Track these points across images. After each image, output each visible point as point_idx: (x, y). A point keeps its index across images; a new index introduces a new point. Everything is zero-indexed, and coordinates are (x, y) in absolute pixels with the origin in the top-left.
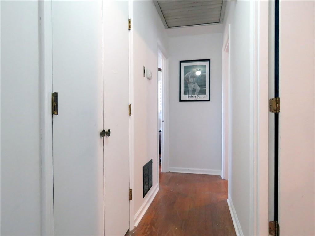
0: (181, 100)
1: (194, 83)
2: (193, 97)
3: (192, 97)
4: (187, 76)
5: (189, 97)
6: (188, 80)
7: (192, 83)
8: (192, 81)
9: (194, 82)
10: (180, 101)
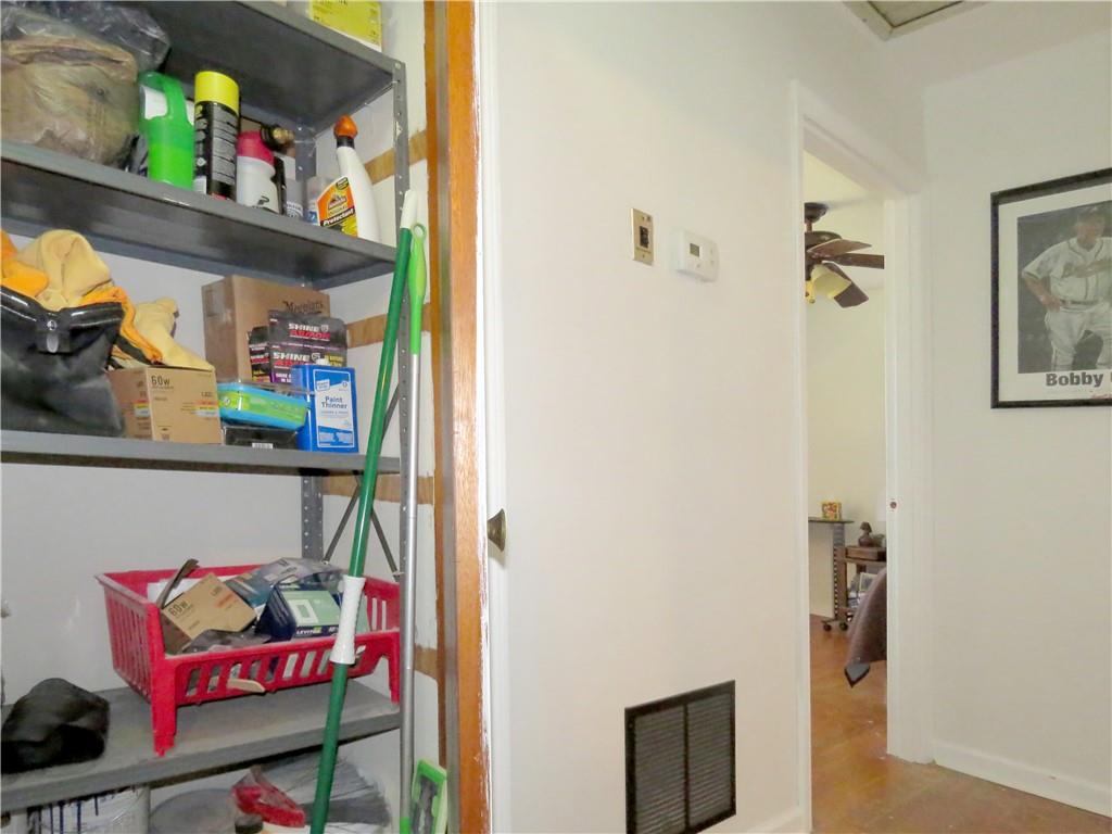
0: (1003, 398)
1: (1092, 303)
2: (1086, 380)
3: (1073, 380)
4: (1039, 270)
5: (1051, 381)
6: (1049, 290)
7: (1074, 302)
8: (1071, 296)
9: (1090, 298)
10: (997, 404)
